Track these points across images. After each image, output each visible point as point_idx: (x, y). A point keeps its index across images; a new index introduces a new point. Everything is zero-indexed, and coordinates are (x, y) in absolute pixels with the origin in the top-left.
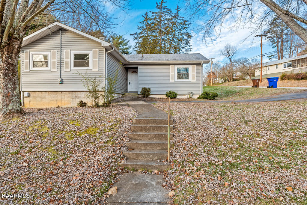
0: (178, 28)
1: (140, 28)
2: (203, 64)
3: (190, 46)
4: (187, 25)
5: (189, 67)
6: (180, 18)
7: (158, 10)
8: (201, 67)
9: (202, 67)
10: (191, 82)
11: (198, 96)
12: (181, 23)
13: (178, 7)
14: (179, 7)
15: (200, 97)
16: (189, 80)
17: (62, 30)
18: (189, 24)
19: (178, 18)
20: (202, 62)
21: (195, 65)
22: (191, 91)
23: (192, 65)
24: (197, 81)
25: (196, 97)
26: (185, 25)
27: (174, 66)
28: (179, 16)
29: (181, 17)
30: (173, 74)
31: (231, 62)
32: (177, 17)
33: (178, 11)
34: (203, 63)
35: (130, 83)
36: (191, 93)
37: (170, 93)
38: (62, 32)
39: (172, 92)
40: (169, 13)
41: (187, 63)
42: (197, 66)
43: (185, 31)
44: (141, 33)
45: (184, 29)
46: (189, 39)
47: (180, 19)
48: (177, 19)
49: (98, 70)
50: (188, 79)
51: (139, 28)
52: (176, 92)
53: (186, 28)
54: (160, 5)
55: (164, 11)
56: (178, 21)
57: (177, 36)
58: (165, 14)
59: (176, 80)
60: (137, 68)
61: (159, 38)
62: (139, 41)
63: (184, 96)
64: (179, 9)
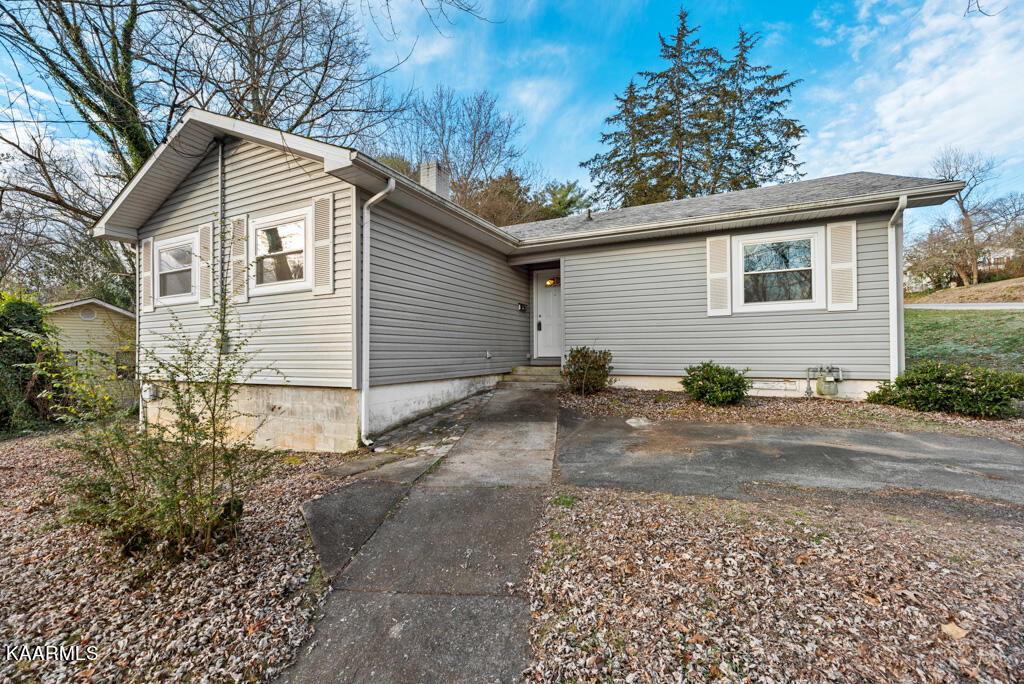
0: (744, 111)
1: (609, 136)
2: (907, 212)
3: (795, 167)
4: (782, 89)
5: (816, 236)
6: (754, 74)
7: (669, 64)
8: (891, 232)
9: (898, 225)
10: (824, 311)
11: (874, 387)
12: (759, 90)
13: (743, 35)
14: (748, 36)
15: (886, 391)
16: (818, 302)
17: (227, 140)
18: (792, 84)
19: (747, 75)
20: (903, 200)
21: (852, 225)
22: (826, 363)
23: (831, 226)
24: (862, 308)
25: (860, 391)
26: (775, 92)
27: (726, 238)
28: (748, 68)
29: (755, 69)
30: (725, 280)
31: (964, 212)
32: (741, 72)
33: (744, 50)
34: (910, 205)
35: (539, 325)
36: (831, 370)
37: (709, 372)
38: (226, 148)
39: (718, 371)
40: (710, 65)
41: (798, 216)
42: (861, 227)
43: (774, 115)
44: (615, 153)
45: (771, 109)
46: (793, 141)
47: (753, 78)
48: (740, 81)
49: (328, 289)
50: (810, 296)
51: (605, 139)
52: (739, 368)
53: (780, 104)
54: (674, 44)
55: (690, 59)
56: (743, 86)
57: (741, 141)
58: (692, 71)
59: (741, 306)
60: (556, 265)
61: (675, 159)
62: (606, 180)
63: (788, 385)
64: (748, 44)
